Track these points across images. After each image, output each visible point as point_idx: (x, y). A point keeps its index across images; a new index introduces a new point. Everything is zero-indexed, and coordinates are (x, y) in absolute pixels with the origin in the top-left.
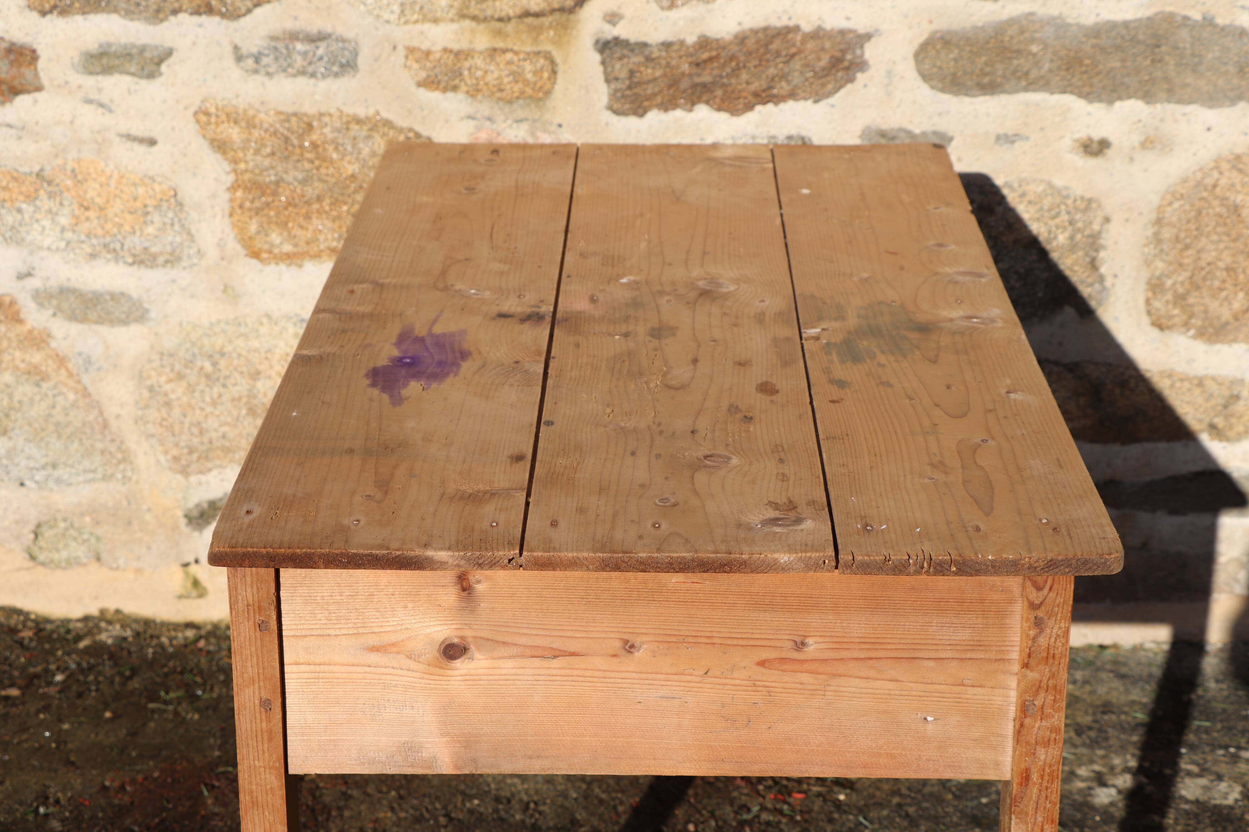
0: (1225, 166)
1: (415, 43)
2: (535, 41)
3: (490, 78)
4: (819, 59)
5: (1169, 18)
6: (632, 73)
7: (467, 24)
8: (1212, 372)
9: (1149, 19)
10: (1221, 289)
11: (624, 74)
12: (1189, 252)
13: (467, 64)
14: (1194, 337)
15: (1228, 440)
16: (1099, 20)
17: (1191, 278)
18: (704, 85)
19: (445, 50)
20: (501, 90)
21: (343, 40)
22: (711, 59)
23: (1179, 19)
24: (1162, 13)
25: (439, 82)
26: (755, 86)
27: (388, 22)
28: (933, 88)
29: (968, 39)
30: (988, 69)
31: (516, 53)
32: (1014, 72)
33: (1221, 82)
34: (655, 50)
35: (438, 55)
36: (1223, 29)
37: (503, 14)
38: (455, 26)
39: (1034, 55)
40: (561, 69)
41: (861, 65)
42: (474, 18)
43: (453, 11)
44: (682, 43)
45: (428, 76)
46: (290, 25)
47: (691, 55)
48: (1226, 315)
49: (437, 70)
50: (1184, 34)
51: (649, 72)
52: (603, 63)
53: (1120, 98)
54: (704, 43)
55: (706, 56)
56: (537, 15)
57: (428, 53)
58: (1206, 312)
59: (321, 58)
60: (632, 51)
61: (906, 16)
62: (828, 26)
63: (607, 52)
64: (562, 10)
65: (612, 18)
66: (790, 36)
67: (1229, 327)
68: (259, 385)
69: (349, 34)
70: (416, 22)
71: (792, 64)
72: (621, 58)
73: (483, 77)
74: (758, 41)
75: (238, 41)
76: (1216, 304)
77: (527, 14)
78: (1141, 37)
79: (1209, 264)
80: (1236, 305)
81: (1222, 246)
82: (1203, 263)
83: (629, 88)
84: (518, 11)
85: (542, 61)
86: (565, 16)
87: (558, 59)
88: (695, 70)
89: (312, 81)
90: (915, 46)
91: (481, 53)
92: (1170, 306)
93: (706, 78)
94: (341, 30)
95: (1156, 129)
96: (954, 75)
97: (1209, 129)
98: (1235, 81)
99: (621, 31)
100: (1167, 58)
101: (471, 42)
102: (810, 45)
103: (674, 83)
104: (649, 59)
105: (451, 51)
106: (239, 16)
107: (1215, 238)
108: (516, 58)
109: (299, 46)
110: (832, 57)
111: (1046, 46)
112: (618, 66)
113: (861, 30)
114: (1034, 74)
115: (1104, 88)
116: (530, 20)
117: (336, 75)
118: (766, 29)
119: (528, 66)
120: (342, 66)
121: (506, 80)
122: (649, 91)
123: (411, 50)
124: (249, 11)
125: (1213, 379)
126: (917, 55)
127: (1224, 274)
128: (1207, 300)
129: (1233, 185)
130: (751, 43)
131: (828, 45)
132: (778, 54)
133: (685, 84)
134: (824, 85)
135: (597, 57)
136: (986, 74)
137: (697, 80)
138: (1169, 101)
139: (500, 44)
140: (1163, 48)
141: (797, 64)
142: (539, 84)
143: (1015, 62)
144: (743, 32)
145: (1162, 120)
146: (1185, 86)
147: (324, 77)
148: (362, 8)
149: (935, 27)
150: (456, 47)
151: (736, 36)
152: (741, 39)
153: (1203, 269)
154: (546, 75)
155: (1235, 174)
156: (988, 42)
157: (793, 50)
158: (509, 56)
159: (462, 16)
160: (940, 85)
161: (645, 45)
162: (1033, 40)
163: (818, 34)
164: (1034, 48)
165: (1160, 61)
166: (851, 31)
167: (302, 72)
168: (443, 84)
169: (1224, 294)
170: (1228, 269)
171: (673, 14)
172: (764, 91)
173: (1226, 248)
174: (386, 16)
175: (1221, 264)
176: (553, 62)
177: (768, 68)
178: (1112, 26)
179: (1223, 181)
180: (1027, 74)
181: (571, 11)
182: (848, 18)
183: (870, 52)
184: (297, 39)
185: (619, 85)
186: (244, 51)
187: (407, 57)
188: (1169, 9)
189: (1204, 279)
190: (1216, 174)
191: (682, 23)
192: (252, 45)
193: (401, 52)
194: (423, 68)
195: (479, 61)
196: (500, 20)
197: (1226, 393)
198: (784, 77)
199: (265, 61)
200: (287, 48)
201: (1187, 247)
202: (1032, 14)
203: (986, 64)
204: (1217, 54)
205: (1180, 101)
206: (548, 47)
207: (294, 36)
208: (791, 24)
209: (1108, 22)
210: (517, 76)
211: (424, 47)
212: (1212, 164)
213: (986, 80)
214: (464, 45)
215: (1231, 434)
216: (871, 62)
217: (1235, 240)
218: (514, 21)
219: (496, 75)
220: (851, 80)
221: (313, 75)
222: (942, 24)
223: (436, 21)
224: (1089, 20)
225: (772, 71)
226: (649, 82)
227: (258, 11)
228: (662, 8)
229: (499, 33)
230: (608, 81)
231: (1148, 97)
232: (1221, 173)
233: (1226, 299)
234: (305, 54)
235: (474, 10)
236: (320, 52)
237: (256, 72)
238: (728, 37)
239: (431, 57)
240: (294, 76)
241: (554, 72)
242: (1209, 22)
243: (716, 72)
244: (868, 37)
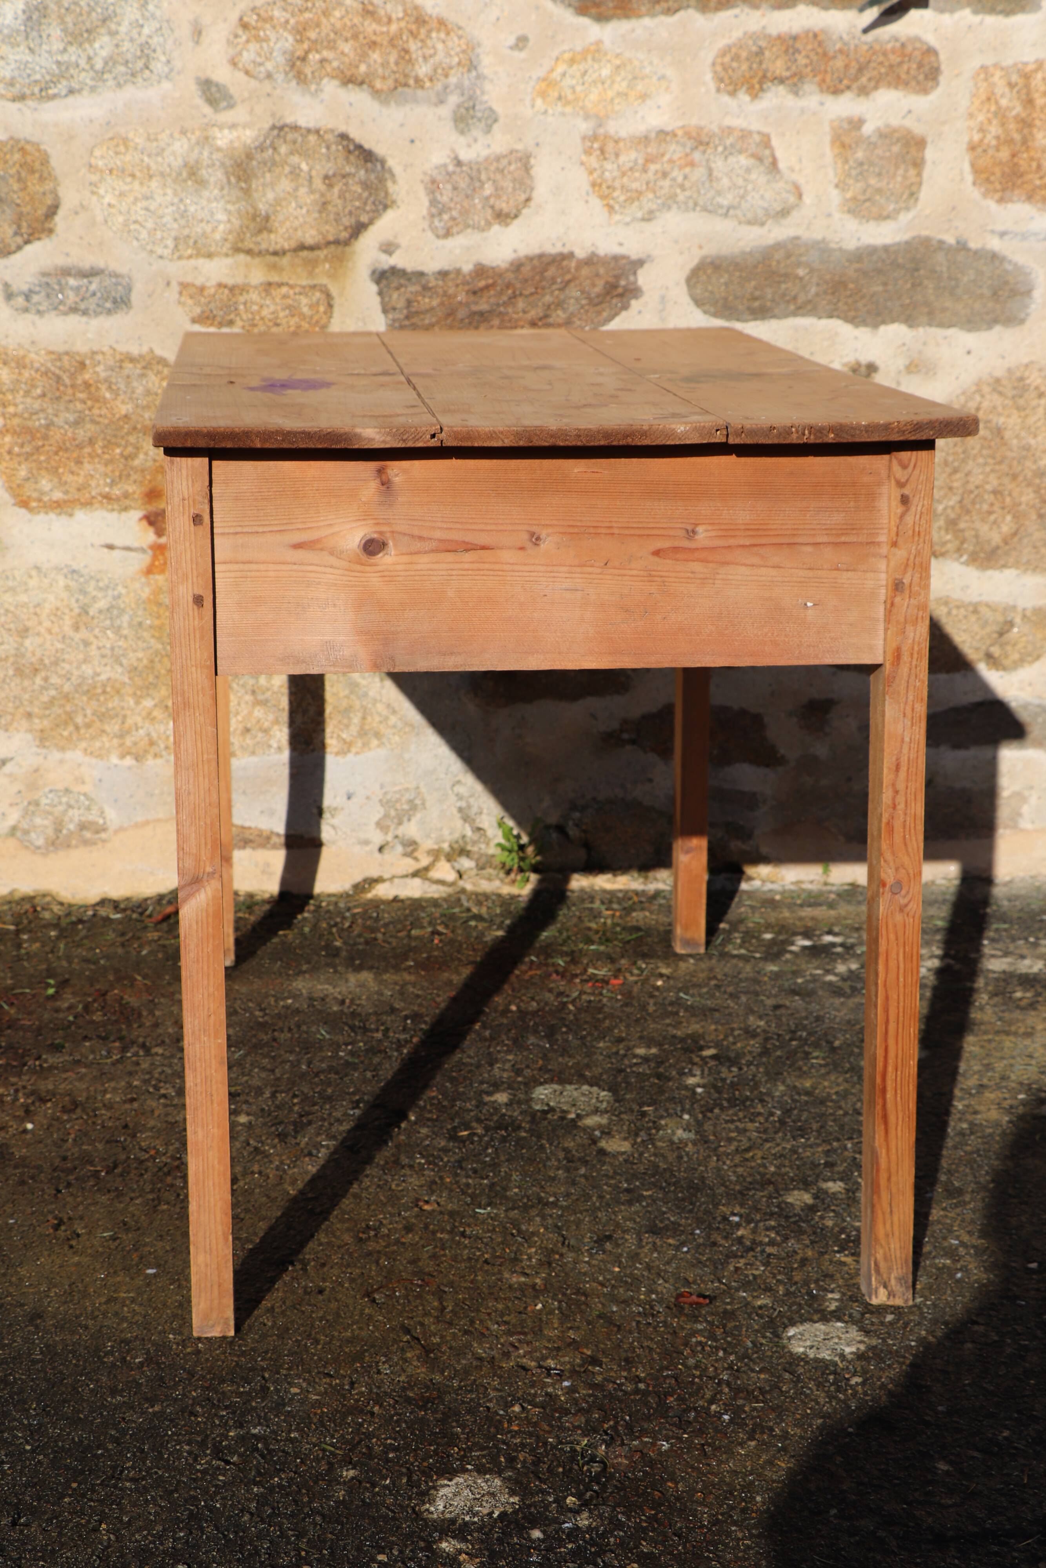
0: (986, 389)
1: (189, 279)
2: (311, 274)
3: (265, 312)
4: (594, 285)
5: (926, 242)
6: (409, 303)
7: (242, 258)
8: (985, 598)
9: (907, 243)
10: (990, 513)
11: (401, 304)
12: (958, 476)
13: (242, 299)
14: (966, 563)
15: (1005, 669)
16: (860, 244)
17: (960, 502)
18: (481, 314)
19: (220, 285)
20: (277, 325)
21: (116, 275)
22: (487, 287)
23: (934, 243)
24: (919, 237)
25: (215, 317)
26: (533, 314)
27: (161, 257)
28: (705, 312)
29: (737, 264)
30: (757, 293)
31: (291, 287)
32: (783, 295)
33: (977, 306)
34: (432, 279)
35: (212, 291)
36: (976, 252)
37: (278, 247)
38: (229, 261)
39: (801, 279)
40: (337, 302)
41: (634, 292)
42: (249, 252)
43: (228, 245)
44: (458, 271)
45: (203, 312)
46: (61, 261)
47: (468, 283)
48: (996, 538)
49: (212, 305)
50: (940, 257)
51: (426, 302)
52: (380, 293)
53: (884, 322)
54: (481, 270)
55: (482, 284)
56: (311, 248)
57: (202, 289)
58: (977, 536)
59: (94, 294)
60: (409, 280)
61: (676, 242)
62: (601, 252)
63: (384, 282)
64: (337, 242)
65: (388, 248)
66: (565, 263)
67: (1000, 552)
68: (27, 643)
69: (122, 270)
70: (190, 257)
71: (567, 291)
72: (398, 288)
73: (259, 312)
74: (533, 268)
75: (8, 278)
76: (986, 528)
77: (302, 247)
78: (900, 261)
79: (977, 487)
80: (1005, 529)
81: (988, 469)
82: (971, 486)
83: (407, 317)
84: (293, 244)
85: (318, 294)
86: (340, 248)
87: (334, 292)
88: (472, 298)
89: (84, 319)
90: (686, 271)
91: (256, 287)
92: (943, 532)
93: (483, 306)
94: (114, 266)
95: (920, 352)
96: (726, 299)
97: (969, 353)
98: (990, 305)
99: (397, 260)
100: (926, 282)
101: (246, 276)
102: (585, 271)
103: (451, 313)
104: (425, 288)
105: (225, 286)
106: (9, 253)
107: (981, 460)
108: (291, 292)
109: (72, 282)
110: (607, 283)
111: (812, 271)
112: (395, 295)
113: (634, 256)
114: (802, 298)
115: (868, 312)
116: (305, 253)
117: (109, 312)
118: (541, 256)
119: (304, 301)
120: (115, 302)
121: (281, 314)
122: (427, 322)
123: (184, 286)
124: (19, 248)
125: (987, 605)
126: (688, 280)
127: (992, 496)
128: (978, 525)
129: (995, 408)
130: (526, 270)
131: (602, 271)
132: (553, 281)
133: (462, 313)
134: (599, 313)
135: (374, 288)
136: (755, 299)
137: (475, 308)
138: (930, 325)
139: (275, 278)
140: (922, 272)
141: (574, 292)
142: (316, 318)
143: (783, 286)
144: (519, 259)
145: (925, 344)
146: (944, 310)
147: (97, 314)
148: (135, 243)
149: (705, 252)
150: (230, 282)
151: (512, 264)
152: (517, 266)
153: (971, 492)
154: (322, 309)
155: (995, 397)
156: (756, 267)
157: (568, 277)
158: (284, 290)
159: (237, 250)
160: (712, 310)
161: (421, 274)
162: (799, 264)
163: (591, 261)
164: (801, 272)
165: (920, 284)
166: (624, 257)
167: (74, 310)
168: (219, 319)
169: (992, 518)
170: (995, 492)
171: (449, 243)
172: (540, 319)
173: (992, 471)
174: (160, 251)
175: (989, 487)
176: (329, 296)
177: (543, 295)
178: (872, 250)
179: (986, 404)
180: (795, 298)
181: (347, 243)
182: (621, 244)
183: (643, 278)
184: (69, 275)
185: (398, 315)
186: (15, 288)
187: (181, 293)
188: (925, 233)
189: (973, 503)
190: (978, 398)
191: (457, 251)
192: (21, 284)
193: (175, 288)
194: (198, 304)
195: (254, 296)
196: (275, 253)
197: (1001, 619)
198: (559, 304)
199: (35, 298)
200: (59, 283)
201: (955, 471)
202: (797, 238)
203: (756, 288)
204: (972, 277)
205: (941, 325)
206: (324, 280)
207: (66, 272)
208: (566, 250)
209: (868, 246)
210: (293, 310)
211: (199, 282)
212: (974, 388)
213: (756, 304)
214: (239, 280)
215: (1006, 662)
216: (644, 288)
217: (1000, 463)
218: (289, 254)
219: (272, 308)
220: (626, 307)
221: (85, 313)
222: (711, 250)
223: (210, 256)
224: (851, 245)
225: (548, 299)
226: (427, 311)
227: (28, 248)
228: (438, 237)
229: (274, 267)
230: (385, 311)
231: (910, 321)
232: (983, 396)
233: (995, 522)
234: (77, 289)
235: (248, 244)
236: (93, 287)
237: (26, 310)
238: (504, 265)
239: (206, 293)
240: (65, 314)
241: (330, 306)
242: (962, 246)
243: (492, 300)
244: (640, 263)
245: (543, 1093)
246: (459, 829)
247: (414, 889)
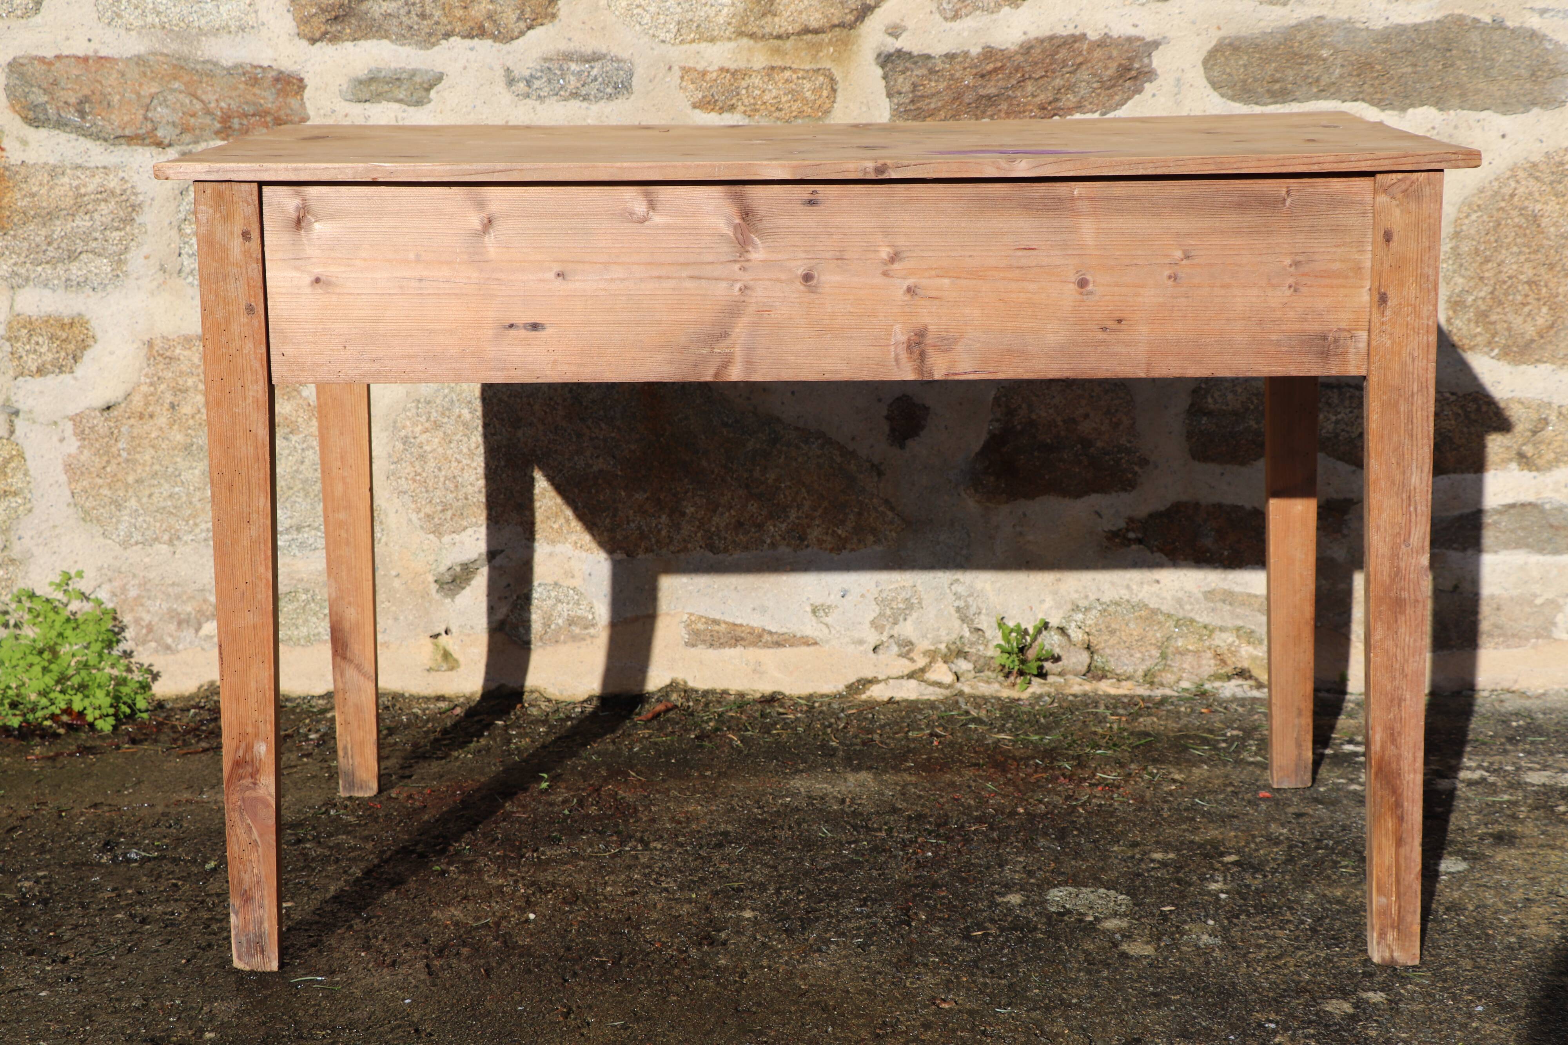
0: (1521, 174)
1: (691, 64)
2: (814, 58)
3: (767, 97)
4: (1106, 68)
5: (1460, 20)
6: (915, 86)
7: (745, 41)
8: (1517, 394)
9: (1438, 21)
10: (1524, 305)
11: (907, 88)
12: (1490, 265)
13: (744, 84)
14: (1498, 358)
15: (1538, 469)
16: (1388, 24)
17: (1492, 293)
18: (989, 97)
19: (722, 69)
20: (780, 110)
21: (619, 61)
22: (995, 70)
23: (1469, 21)
24: (1452, 15)
25: (716, 101)
26: (1042, 98)
27: (663, 41)
28: (1222, 96)
29: (1257, 45)
30: (1278, 75)
31: (795, 71)
32: (1306, 77)
33: (1513, 87)
34: (939, 62)
35: (714, 75)
36: (1513, 31)
37: (782, 30)
38: (732, 45)
39: (1324, 60)
40: (840, 87)
41: (1148, 74)
42: (752, 36)
43: (731, 29)
44: (966, 54)
45: (703, 97)
46: (563, 46)
47: (976, 67)
48: (1530, 331)
49: (714, 90)
50: (1475, 36)
51: (932, 86)
52: (885, 77)
53: (1412, 105)
54: (989, 53)
55: (990, 67)
56: (816, 32)
57: (704, 73)
58: (1509, 329)
59: (595, 79)
60: (915, 63)
61: (1194, 23)
62: (1115, 34)
63: (890, 65)
64: (841, 25)
65: (894, 31)
66: (1076, 45)
67: (1534, 346)
68: (520, 433)
69: (625, 55)
70: (693, 41)
71: (1078, 75)
72: (903, 72)
73: (761, 96)
74: (1044, 51)
75: (509, 64)
76: (1520, 320)
77: (807, 31)
78: (1431, 41)
79: (1510, 277)
80: (1540, 321)
81: (1522, 258)
82: (1504, 277)
83: (912, 101)
84: (797, 27)
85: (821, 78)
86: (845, 31)
87: (838, 76)
88: (980, 81)
89: (585, 104)
90: (1204, 53)
91: (758, 72)
92: (1472, 325)
93: (992, 90)
94: (615, 51)
95: (1450, 136)
96: (1244, 82)
97: (1503, 136)
98: (1528, 86)
99: (904, 43)
100: (1459, 63)
101: (748, 61)
102: (1097, 54)
103: (958, 97)
104: (932, 71)
105: (728, 71)
106: (512, 39)
107: (1515, 249)
108: (794, 76)
109: (574, 66)
110: (1120, 65)
111: (1336, 52)
112: (901, 79)
113: (1149, 39)
114: (1325, 80)
115: (1396, 94)
116: (809, 36)
117: (610, 97)
118: (1052, 38)
119: (807, 85)
120: (616, 88)
121: (784, 99)
122: (932, 106)
123: (686, 70)
124: (522, 33)
125: (1520, 402)
126: (1205, 62)
127: (1527, 287)
128: (1511, 317)
129: (1531, 194)
130: (1036, 52)
131: (1115, 53)
132: (1064, 63)
133: (969, 97)
134: (1111, 97)
135: (879, 72)
136: (1277, 81)
137: (982, 92)
138: (1462, 108)
139: (779, 63)
140: (1454, 52)
141: (1084, 74)
142: (818, 102)
143: (1306, 68)
144: (1029, 41)
145: (1456, 127)
146: (1477, 92)
147: (598, 99)
148: (638, 27)
149: (1223, 32)
150: (733, 66)
151: (1021, 46)
152: (1027, 49)
153: (1505, 282)
154: (825, 93)
155: (1532, 182)
156: (1277, 48)
157: (1080, 59)
158: (787, 74)
159: (741, 34)
160: (1230, 93)
161: (928, 57)
162: (1323, 45)
163: (1104, 43)
164: (1325, 53)
165: (1451, 66)
166: (1138, 39)
167: (575, 95)
168: (720, 104)
169: (1527, 309)
170: (1529, 283)
171: (957, 25)
172: (1050, 103)
173: (1528, 260)
174: (662, 36)
175: (1523, 278)
176: (832, 80)
177: (1054, 79)
178: (1401, 30)
179: (1521, 190)
180: (1318, 80)
181: (852, 26)
182: (1135, 26)
183: (1157, 60)
184: (571, 60)
185: (902, 99)
186: (516, 74)
187: (682, 78)
188: (1458, 11)
189: (1506, 294)
190: (1513, 184)
191: (966, 34)
192: (522, 70)
193: (677, 72)
194: (699, 88)
195: (756, 80)
196: (779, 37)
197: (1535, 416)
198: (1070, 88)
199: (537, 84)
200: (561, 68)
201: (1487, 260)
202: (1321, 17)
203: (1276, 70)
204: (1509, 57)
205: (1474, 108)
206: (828, 65)
207: (568, 57)
208: (1077, 32)
209: (1398, 25)
210: (795, 94)
211: (700, 67)
212: (1509, 173)
213: (1277, 86)
214: (742, 64)
215: (1540, 462)
216: (1159, 71)
217: (1536, 252)
218: (792, 37)
219: (774, 93)
220: (1139, 91)
221: (586, 98)
222: (1230, 31)
223: (712, 40)
224: (1378, 24)
225: (1058, 82)
226: (933, 95)
227: (531, 33)
228: (946, 19)
229: (777, 51)
230: (889, 95)
231: (1440, 104)
232: (1518, 182)
233: (1529, 314)
234: (580, 73)
235: (752, 28)
236: (595, 72)
237: (527, 96)
238: (1013, 48)
239: (708, 78)
240: (566, 99)
241: (834, 90)
242: (1498, 24)
243: (1000, 84)
244: (1156, 44)
245: (1057, 895)
246: (956, 629)
247: (910, 691)
